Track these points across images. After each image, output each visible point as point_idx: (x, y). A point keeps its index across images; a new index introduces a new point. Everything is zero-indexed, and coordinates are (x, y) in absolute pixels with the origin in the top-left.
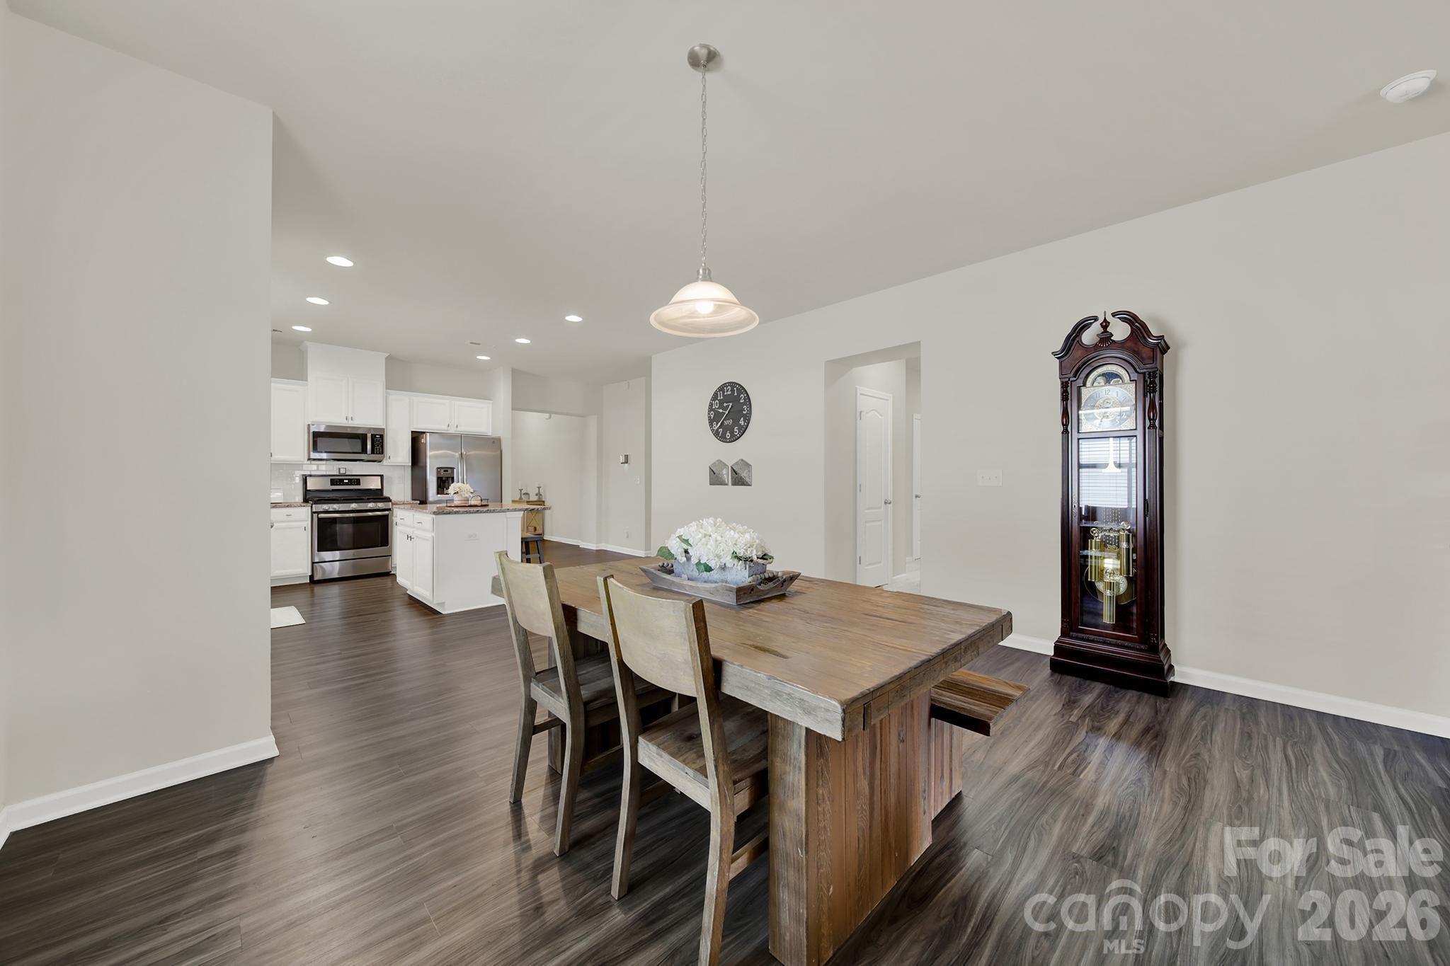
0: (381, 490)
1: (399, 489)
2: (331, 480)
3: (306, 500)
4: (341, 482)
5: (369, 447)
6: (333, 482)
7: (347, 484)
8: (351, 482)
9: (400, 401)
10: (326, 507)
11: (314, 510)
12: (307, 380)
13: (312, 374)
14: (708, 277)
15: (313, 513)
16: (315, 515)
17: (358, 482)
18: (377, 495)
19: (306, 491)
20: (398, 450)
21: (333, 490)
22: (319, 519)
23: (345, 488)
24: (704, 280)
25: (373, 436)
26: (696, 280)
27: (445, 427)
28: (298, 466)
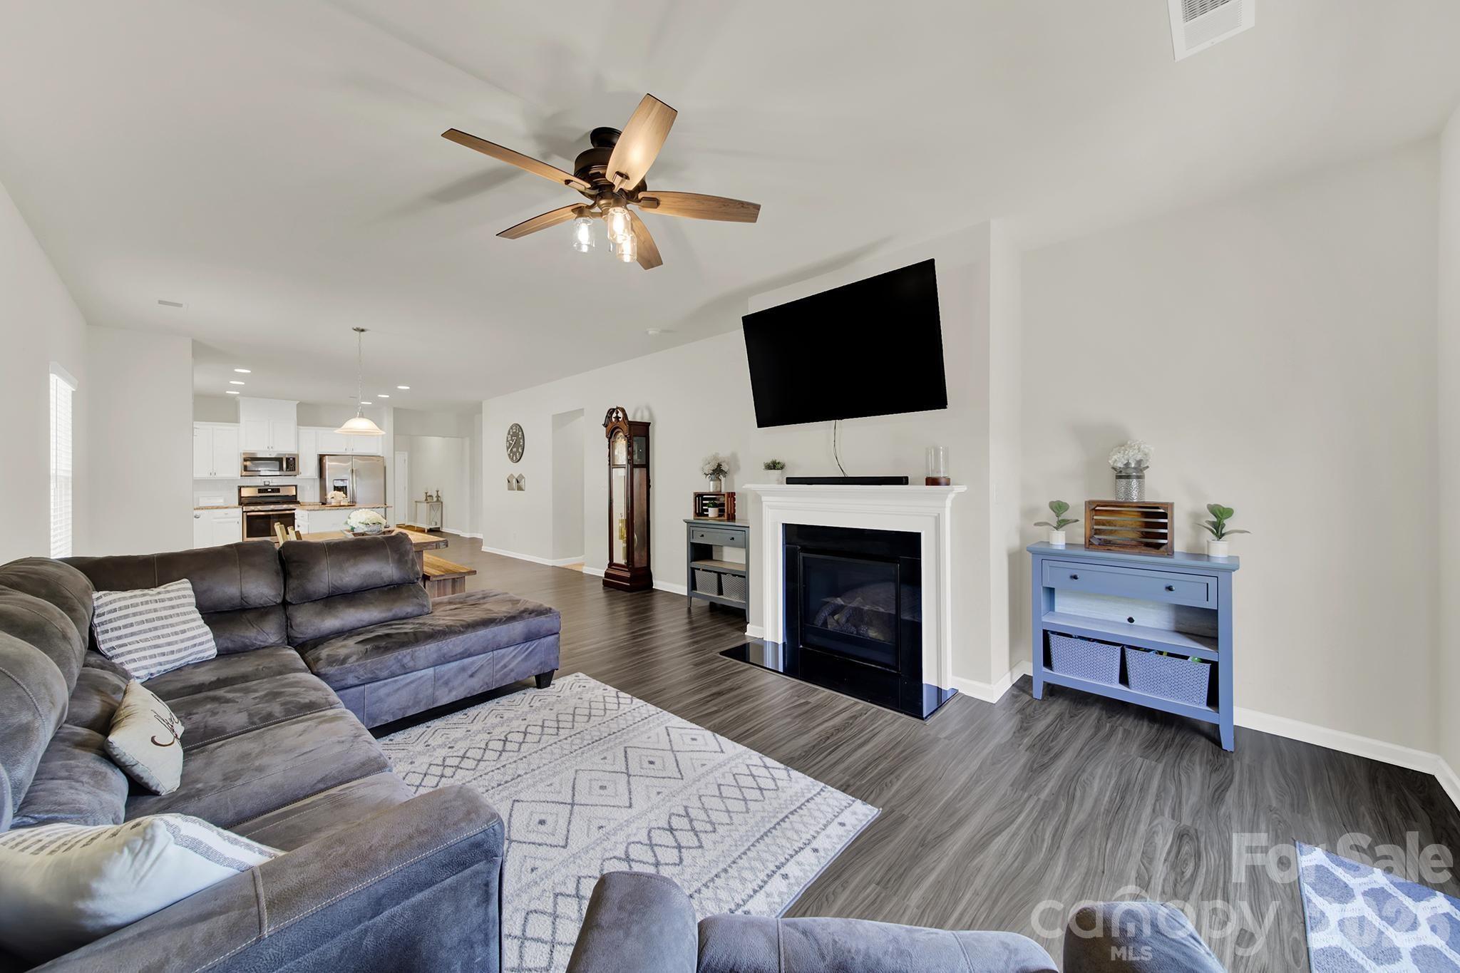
0: (296, 496)
1: (309, 494)
2: (259, 490)
3: (240, 503)
4: (266, 491)
5: (285, 466)
6: (260, 491)
7: (270, 492)
8: (273, 491)
9: (309, 433)
10: (252, 508)
11: (244, 510)
12: (239, 423)
13: (243, 419)
14: (362, 416)
15: (243, 512)
16: (245, 514)
17: (278, 491)
18: (293, 500)
19: (240, 497)
20: (308, 468)
21: (261, 497)
22: (248, 516)
23: (268, 495)
24: (359, 417)
25: (288, 459)
26: (355, 417)
27: (344, 450)
28: (233, 480)
